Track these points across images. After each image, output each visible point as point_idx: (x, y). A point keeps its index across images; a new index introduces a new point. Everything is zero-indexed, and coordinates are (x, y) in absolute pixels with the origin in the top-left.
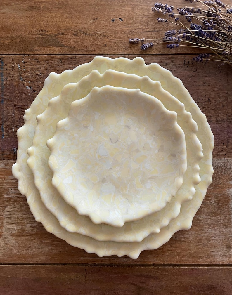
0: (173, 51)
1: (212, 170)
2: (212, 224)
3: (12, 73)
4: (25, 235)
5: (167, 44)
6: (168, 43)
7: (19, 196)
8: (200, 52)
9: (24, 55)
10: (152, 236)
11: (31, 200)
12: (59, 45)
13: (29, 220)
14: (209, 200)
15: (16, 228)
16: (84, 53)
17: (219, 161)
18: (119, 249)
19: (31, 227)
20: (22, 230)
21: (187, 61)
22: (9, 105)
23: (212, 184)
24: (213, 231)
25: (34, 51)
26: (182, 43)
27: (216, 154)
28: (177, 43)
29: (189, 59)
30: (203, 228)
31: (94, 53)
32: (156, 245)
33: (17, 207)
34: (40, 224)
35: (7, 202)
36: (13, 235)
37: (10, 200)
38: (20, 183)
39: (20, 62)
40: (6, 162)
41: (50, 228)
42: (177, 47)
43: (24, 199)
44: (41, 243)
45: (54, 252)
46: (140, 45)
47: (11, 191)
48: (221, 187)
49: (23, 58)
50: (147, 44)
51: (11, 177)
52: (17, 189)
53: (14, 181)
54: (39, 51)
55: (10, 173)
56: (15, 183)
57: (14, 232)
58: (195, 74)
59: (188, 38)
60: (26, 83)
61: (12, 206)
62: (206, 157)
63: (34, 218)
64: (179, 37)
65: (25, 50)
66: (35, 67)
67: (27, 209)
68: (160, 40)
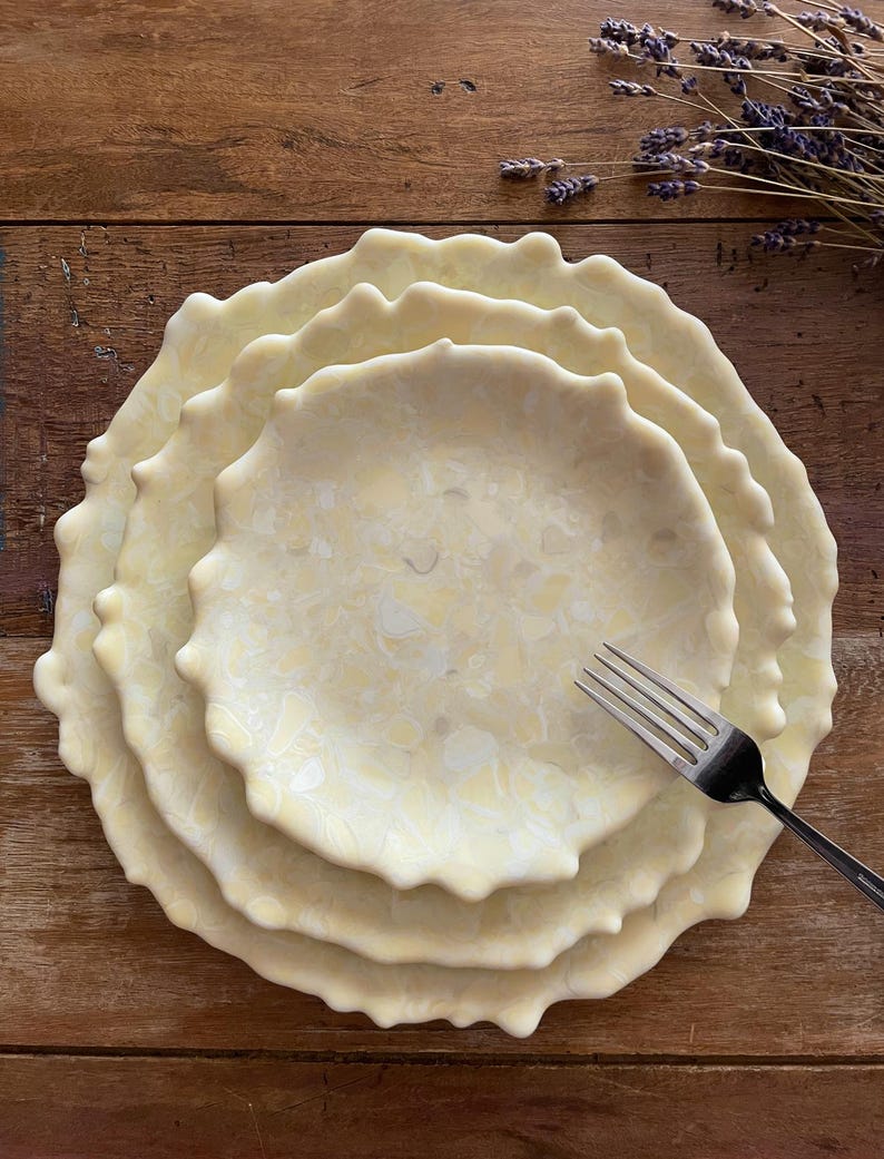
0: (674, 209)
1: (830, 681)
2: (832, 895)
3: (37, 294)
4: (84, 937)
5: (647, 180)
6: (656, 179)
7: (61, 781)
8: (783, 214)
9: (88, 223)
10: (592, 945)
11: (108, 799)
12: (223, 184)
13: (101, 876)
14: (821, 799)
15: (50, 908)
16: (323, 215)
17: (858, 642)
18: (459, 993)
19: (110, 902)
20: (73, 917)
21: (728, 247)
22: (26, 421)
23: (829, 738)
24: (834, 922)
25: (126, 208)
26: (710, 179)
27: (847, 616)
28: (689, 176)
29: (735, 238)
30: (794, 910)
31: (362, 215)
32: (606, 979)
33: (55, 824)
34: (143, 895)
35: (16, 802)
36: (38, 936)
37: (25, 795)
38: (66, 729)
39: (68, 251)
40: (12, 645)
41: (183, 910)
42: (688, 192)
43: (81, 791)
44: (146, 969)
45: (199, 1004)
46: (543, 186)
47: (32, 760)
48: (866, 749)
49: (82, 238)
50: (571, 182)
51: (29, 704)
52: (51, 752)
53: (42, 721)
54: (145, 207)
55: (27, 688)
56: (48, 728)
57: (40, 923)
58: (758, 298)
59: (731, 159)
60: (92, 336)
61: (35, 819)
62: (806, 632)
63: (120, 870)
64: (697, 155)
65: (88, 205)
66: (128, 271)
67: (93, 832)
68: (623, 164)
